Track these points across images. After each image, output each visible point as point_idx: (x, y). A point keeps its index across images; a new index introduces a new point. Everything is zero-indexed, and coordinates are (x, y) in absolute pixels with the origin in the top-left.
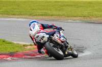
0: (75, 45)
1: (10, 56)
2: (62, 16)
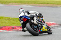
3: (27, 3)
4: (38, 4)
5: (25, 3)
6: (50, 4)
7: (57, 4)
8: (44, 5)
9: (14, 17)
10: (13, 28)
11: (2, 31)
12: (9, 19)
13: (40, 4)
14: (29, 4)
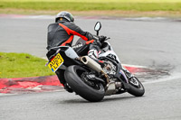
0: (154, 62)
1: (40, 83)
2: (130, 9)
4: (84, 9)
5: (45, 9)
6: (120, 9)
7: (142, 10)
8: (103, 13)
9: (13, 52)
10: (11, 85)
13: (89, 9)
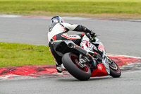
2: (134, 13)
3: (73, 12)
4: (98, 12)
5: (67, 12)
6: (126, 12)
9: (42, 45)
10: (40, 71)
11: (13, 77)
12: (31, 48)
13: (102, 12)
14: (77, 14)
